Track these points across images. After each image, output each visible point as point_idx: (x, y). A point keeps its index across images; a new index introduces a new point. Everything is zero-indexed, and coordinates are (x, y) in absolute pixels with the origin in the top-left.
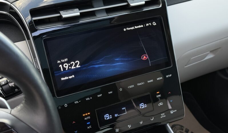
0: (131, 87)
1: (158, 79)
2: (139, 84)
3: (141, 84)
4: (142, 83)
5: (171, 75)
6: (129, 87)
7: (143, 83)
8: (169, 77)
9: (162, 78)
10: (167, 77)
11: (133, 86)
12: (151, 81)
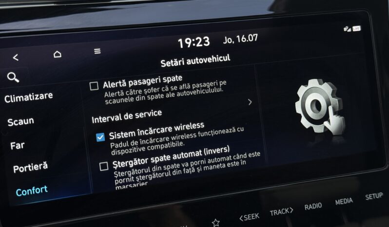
0: (248, 218)
2: (275, 213)
3: (284, 211)
4: (286, 211)
5: (380, 195)
6: (243, 218)
7: (290, 210)
8: (375, 200)
9: (351, 200)
10: (370, 200)
11: (256, 216)
12: (314, 207)
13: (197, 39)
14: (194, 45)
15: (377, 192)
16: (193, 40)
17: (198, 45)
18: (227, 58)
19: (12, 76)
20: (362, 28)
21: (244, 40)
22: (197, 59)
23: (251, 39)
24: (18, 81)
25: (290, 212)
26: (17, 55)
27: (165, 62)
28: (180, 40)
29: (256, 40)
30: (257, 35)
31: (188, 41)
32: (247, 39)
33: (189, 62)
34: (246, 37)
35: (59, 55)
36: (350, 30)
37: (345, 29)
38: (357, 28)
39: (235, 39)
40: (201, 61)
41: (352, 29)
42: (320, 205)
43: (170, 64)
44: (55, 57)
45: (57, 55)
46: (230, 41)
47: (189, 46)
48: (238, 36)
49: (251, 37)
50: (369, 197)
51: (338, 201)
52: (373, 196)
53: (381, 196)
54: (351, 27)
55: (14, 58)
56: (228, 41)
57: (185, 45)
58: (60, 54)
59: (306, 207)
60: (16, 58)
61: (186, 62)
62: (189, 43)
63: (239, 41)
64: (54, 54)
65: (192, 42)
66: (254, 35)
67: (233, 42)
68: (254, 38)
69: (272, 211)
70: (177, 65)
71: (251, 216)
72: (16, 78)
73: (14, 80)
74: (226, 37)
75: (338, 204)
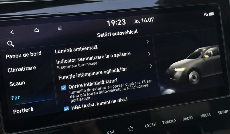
0: (149, 125)
2: (166, 122)
3: (171, 121)
5: (227, 111)
6: (147, 126)
7: (174, 121)
8: (224, 115)
9: (210, 115)
11: (154, 124)
12: (188, 119)
13: (118, 21)
14: (116, 24)
15: (225, 110)
16: (116, 21)
17: (119, 24)
18: (136, 32)
19: (10, 43)
20: (214, 13)
21: (146, 21)
22: (118, 32)
23: (150, 20)
25: (174, 122)
26: (13, 31)
27: (100, 34)
29: (153, 21)
32: (148, 20)
33: (114, 34)
35: (37, 30)
36: (207, 15)
37: (205, 14)
38: (212, 14)
39: (140, 21)
40: (121, 33)
41: (209, 15)
42: (191, 118)
43: (102, 35)
44: (35, 32)
46: (137, 21)
47: (113, 25)
48: (142, 19)
50: (220, 113)
51: (202, 115)
52: (222, 112)
54: (208, 13)
55: (11, 32)
56: (136, 21)
57: (111, 24)
59: (184, 119)
61: (112, 34)
62: (114, 23)
63: (143, 22)
64: (35, 30)
66: (152, 18)
69: (163, 122)
70: (107, 36)
71: (151, 124)
73: (11, 45)
74: (135, 20)
75: (202, 117)
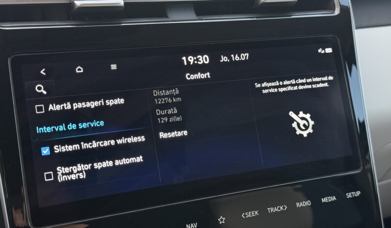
0: (249, 215)
1: (324, 200)
2: (272, 210)
3: (279, 209)
4: (281, 208)
5: (358, 193)
6: (245, 215)
7: (284, 208)
8: (354, 198)
9: (334, 198)
10: (350, 198)
11: (256, 213)
12: (305, 204)
13: (198, 57)
14: (196, 62)
15: (355, 191)
16: (195, 58)
19: (39, 88)
20: (333, 50)
21: (237, 58)
22: (199, 75)
23: (243, 58)
24: (45, 93)
26: (44, 69)
28: (184, 58)
29: (247, 59)
30: (248, 54)
31: (191, 59)
32: (240, 58)
34: (239, 56)
36: (323, 52)
37: (320, 51)
38: (329, 50)
39: (230, 58)
40: (202, 76)
41: (325, 51)
42: (309, 203)
44: (77, 72)
45: (79, 70)
46: (225, 59)
47: (191, 64)
48: (232, 56)
49: (243, 56)
50: (349, 195)
52: (352, 194)
53: (360, 195)
54: (323, 49)
55: (42, 72)
57: (188, 62)
58: (82, 69)
59: (298, 204)
60: (43, 72)
62: (192, 61)
63: (233, 60)
64: (77, 69)
65: (194, 60)
66: (246, 54)
67: (229, 61)
68: (246, 57)
69: (269, 209)
71: (251, 213)
72: (44, 90)
73: (42, 92)
74: (222, 56)
75: (324, 202)
